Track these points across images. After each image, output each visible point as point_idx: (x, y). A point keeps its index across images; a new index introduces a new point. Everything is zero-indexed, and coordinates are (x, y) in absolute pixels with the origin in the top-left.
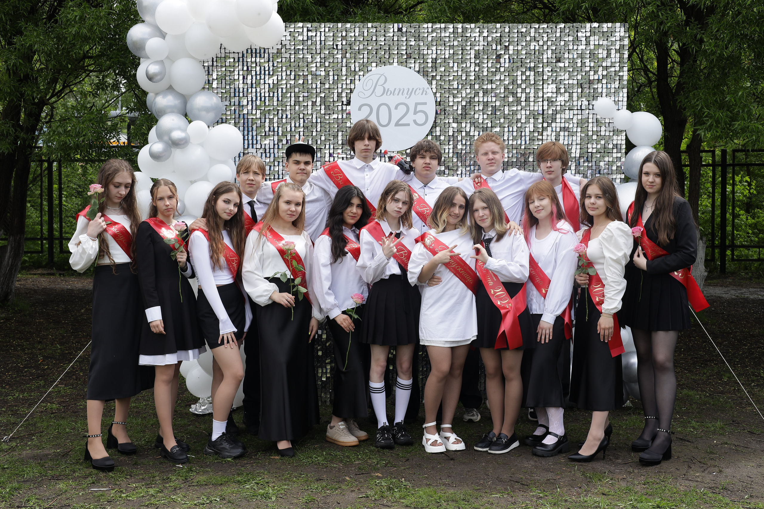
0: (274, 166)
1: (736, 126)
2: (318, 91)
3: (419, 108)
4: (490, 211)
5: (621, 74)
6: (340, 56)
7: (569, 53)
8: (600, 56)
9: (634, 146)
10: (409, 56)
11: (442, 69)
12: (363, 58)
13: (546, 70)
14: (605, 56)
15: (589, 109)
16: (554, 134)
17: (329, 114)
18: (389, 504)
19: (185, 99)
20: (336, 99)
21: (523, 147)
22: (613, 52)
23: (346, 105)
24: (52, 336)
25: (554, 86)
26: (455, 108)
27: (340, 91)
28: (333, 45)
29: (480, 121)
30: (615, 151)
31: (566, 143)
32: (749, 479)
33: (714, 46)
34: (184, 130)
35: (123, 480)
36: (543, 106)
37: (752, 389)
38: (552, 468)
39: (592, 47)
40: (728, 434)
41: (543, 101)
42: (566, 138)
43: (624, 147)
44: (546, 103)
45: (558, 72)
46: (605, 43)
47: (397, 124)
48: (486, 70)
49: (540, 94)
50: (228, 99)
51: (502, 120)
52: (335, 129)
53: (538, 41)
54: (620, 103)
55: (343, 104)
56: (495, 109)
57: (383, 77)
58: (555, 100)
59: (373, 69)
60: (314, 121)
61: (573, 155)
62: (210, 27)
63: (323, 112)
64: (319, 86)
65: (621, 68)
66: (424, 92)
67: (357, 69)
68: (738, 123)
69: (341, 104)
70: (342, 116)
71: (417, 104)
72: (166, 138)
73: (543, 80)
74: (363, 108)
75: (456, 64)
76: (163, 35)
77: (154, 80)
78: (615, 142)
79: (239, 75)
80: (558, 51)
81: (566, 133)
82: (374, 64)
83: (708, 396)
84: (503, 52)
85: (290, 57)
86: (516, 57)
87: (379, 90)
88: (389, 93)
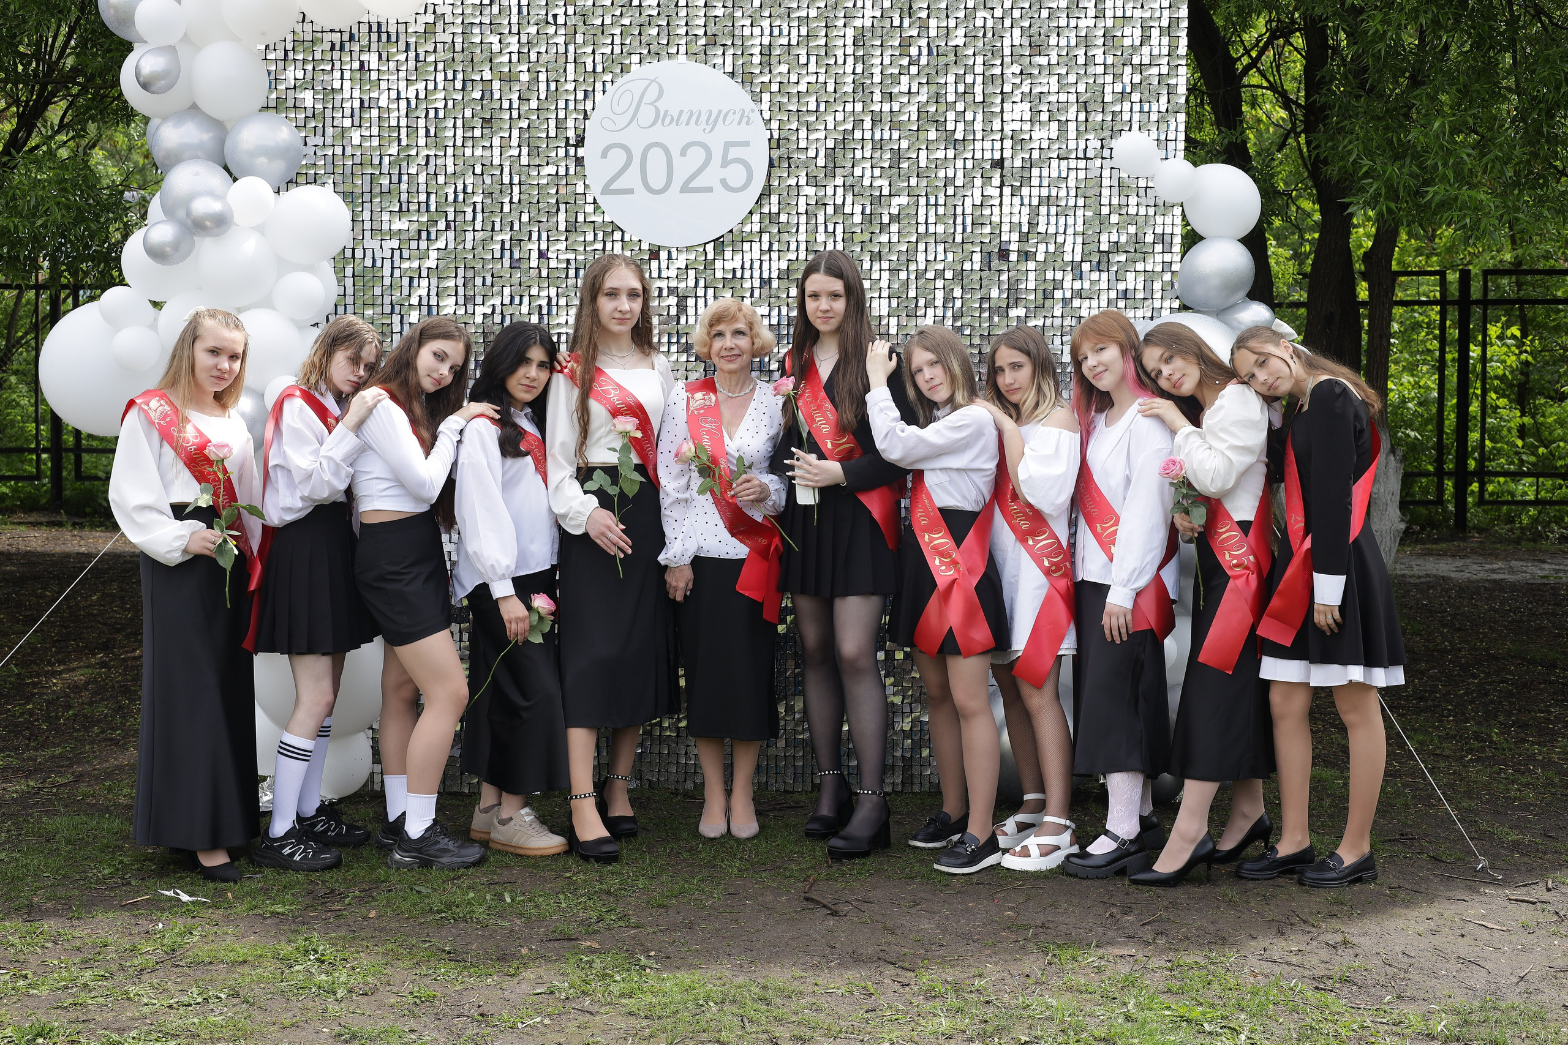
0: (420, 277)
2: (515, 114)
3: (734, 152)
5: (1173, 81)
6: (561, 40)
7: (1058, 35)
8: (1127, 42)
9: (1202, 238)
10: (712, 40)
11: (784, 68)
12: (612, 44)
13: (1008, 72)
14: (1137, 42)
15: (1103, 158)
16: (1025, 210)
17: (539, 166)
18: (595, 1008)
19: (220, 128)
20: (552, 134)
21: (959, 239)
22: (1155, 33)
23: (576, 146)
25: (1026, 106)
26: (812, 153)
27: (562, 115)
28: (547, 14)
29: (867, 182)
30: (1158, 248)
31: (1052, 229)
33: (1382, 22)
34: (219, 197)
36: (1002, 149)
37: (1465, 766)
39: (1110, 23)
41: (1002, 140)
42: (1053, 220)
43: (1178, 240)
44: (1008, 144)
45: (1035, 77)
46: (1138, 13)
47: (685, 189)
48: (877, 70)
49: (997, 125)
50: (320, 131)
51: (913, 181)
52: (552, 197)
53: (993, 9)
54: (1171, 145)
55: (567, 144)
56: (898, 156)
57: (655, 87)
58: (1027, 137)
59: (634, 67)
60: (506, 180)
61: (1068, 257)
63: (524, 161)
64: (515, 105)
65: (1173, 68)
66: (744, 118)
67: (599, 69)
68: (1431, 189)
69: (563, 144)
70: (567, 169)
71: (728, 145)
72: (181, 213)
73: (1002, 93)
74: (613, 152)
75: (813, 59)
77: (154, 88)
78: (1159, 230)
79: (342, 79)
80: (1034, 30)
81: (1053, 210)
82: (635, 58)
84: (915, 33)
85: (453, 42)
86: (943, 44)
87: (647, 114)
88: (668, 119)
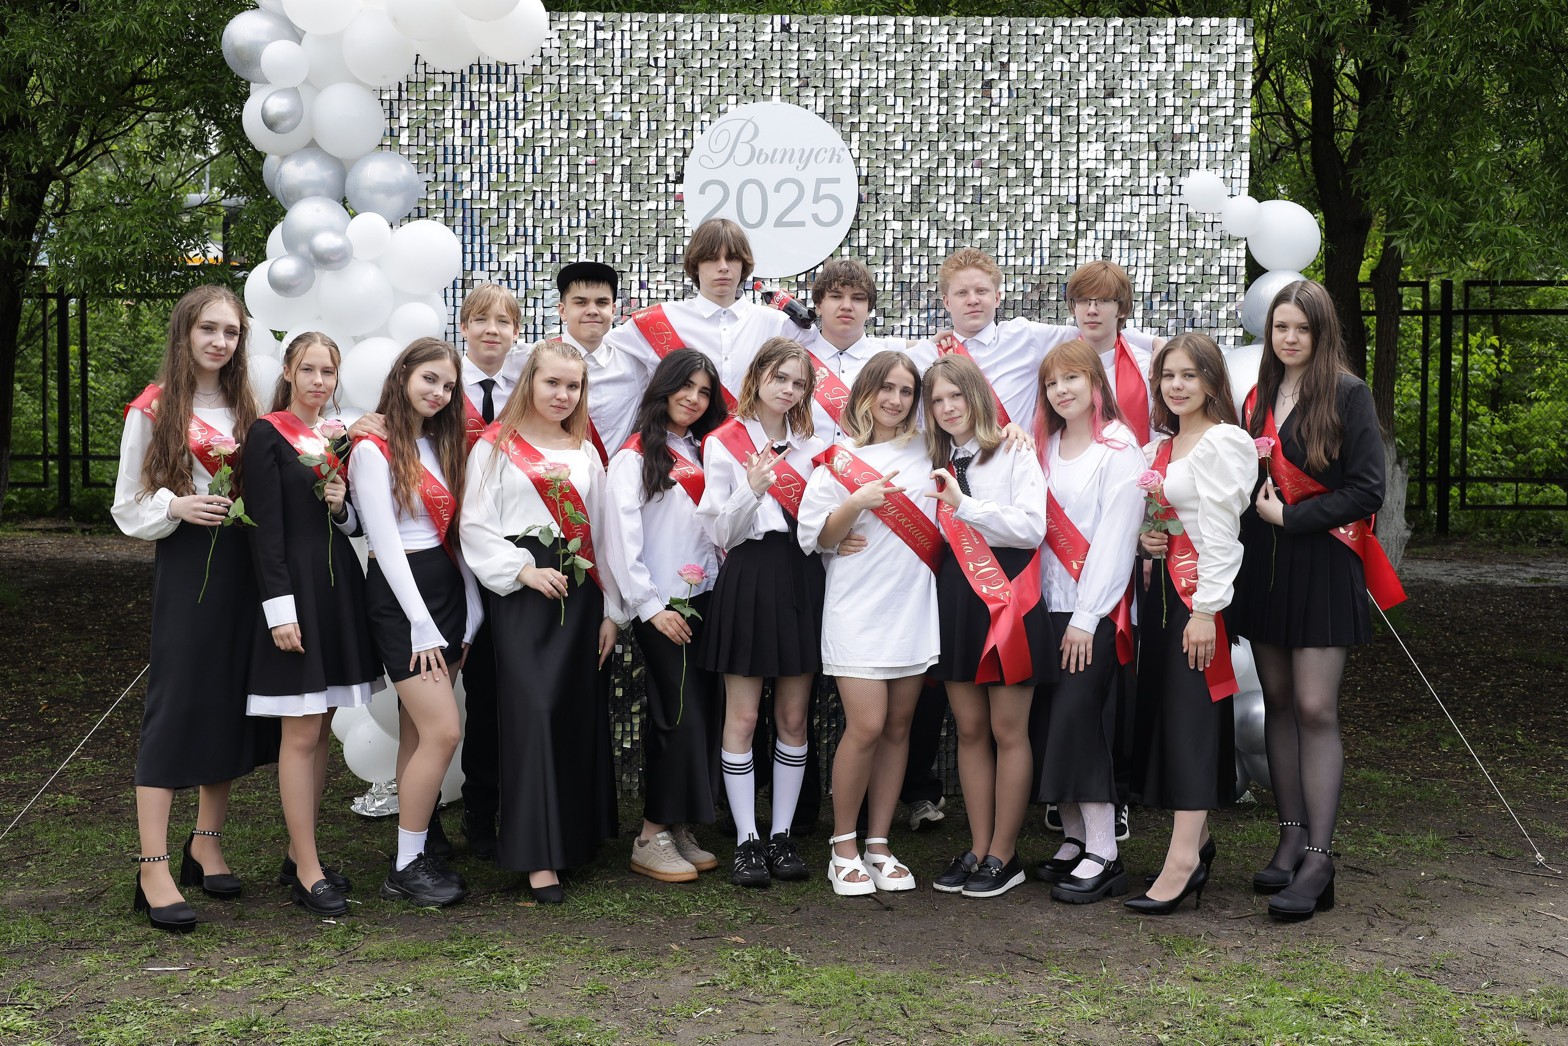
1: (1471, 232)
2: (618, 152)
3: (825, 189)
4: (966, 401)
5: (1238, 122)
6: (661, 82)
7: (1131, 79)
8: (1196, 85)
9: (1264, 271)
10: (804, 83)
11: (873, 110)
12: (710, 86)
13: (1084, 112)
14: (1205, 85)
15: (1172, 195)
16: (1100, 244)
17: (640, 201)
18: (760, 998)
19: (342, 168)
20: (653, 170)
21: (1036, 271)
22: (1222, 77)
23: (675, 182)
24: (67, 656)
25: (1101, 146)
26: (898, 190)
27: (662, 153)
28: (648, 58)
29: (950, 217)
30: (1224, 280)
31: (1124, 262)
32: (1490, 949)
33: (1428, 67)
34: (341, 232)
35: (213, 951)
36: (1078, 187)
37: (1500, 767)
38: (1093, 927)
39: (1179, 67)
40: (1449, 859)
41: (1078, 177)
42: (1125, 254)
43: (1242, 272)
44: (1083, 181)
45: (1110, 118)
46: (1206, 58)
47: (779, 223)
48: (961, 112)
49: (1073, 164)
50: (431, 168)
51: (994, 216)
52: (652, 232)
53: (1069, 54)
54: (1236, 182)
55: (667, 181)
56: (979, 192)
57: (750, 126)
58: (1102, 175)
59: (731, 108)
60: (609, 215)
62: (395, 20)
63: (626, 196)
64: (618, 144)
65: (1238, 110)
66: (834, 157)
67: (698, 109)
68: (1474, 225)
69: (663, 181)
70: (667, 204)
71: (820, 182)
72: (303, 248)
73: (1078, 133)
74: (710, 189)
75: (900, 101)
76: (297, 36)
77: (279, 128)
78: (1224, 263)
79: (453, 118)
80: (1109, 75)
81: (1125, 244)
82: (732, 99)
83: (1409, 783)
84: (996, 76)
85: (559, 83)
86: (1023, 87)
87: (743, 152)
88: (763, 157)
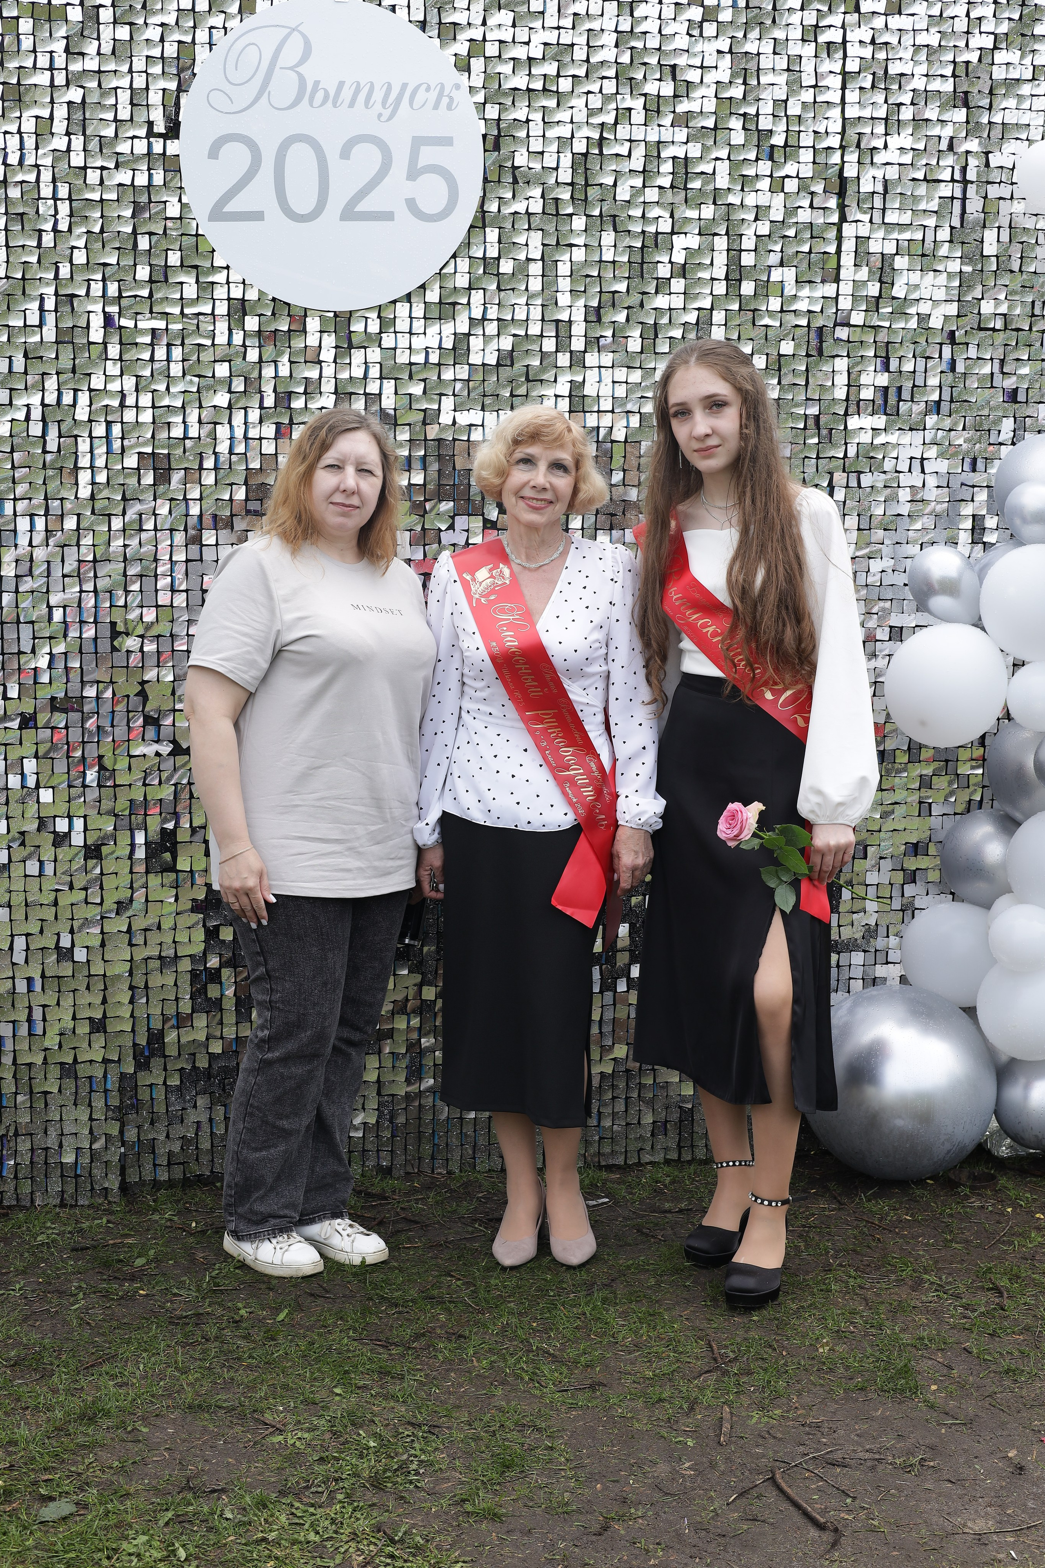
2: (60, 79)
3: (428, 155)
11: (505, 18)
13: (853, 39)
17: (103, 168)
20: (124, 114)
23: (165, 137)
25: (880, 96)
26: (550, 160)
27: (140, 82)
29: (636, 211)
36: (842, 163)
44: (851, 155)
45: (894, 50)
47: (349, 214)
48: (653, 27)
49: (835, 125)
51: (708, 211)
52: (125, 223)
55: (150, 134)
56: (684, 169)
57: (296, 38)
58: (881, 145)
63: (77, 160)
64: (59, 63)
66: (444, 98)
69: (143, 132)
70: (150, 176)
71: (418, 143)
73: (844, 72)
74: (228, 150)
75: (552, 4)
87: (284, 85)
88: (320, 95)
